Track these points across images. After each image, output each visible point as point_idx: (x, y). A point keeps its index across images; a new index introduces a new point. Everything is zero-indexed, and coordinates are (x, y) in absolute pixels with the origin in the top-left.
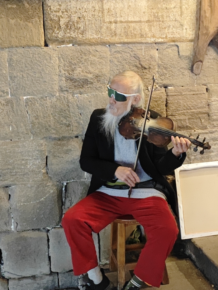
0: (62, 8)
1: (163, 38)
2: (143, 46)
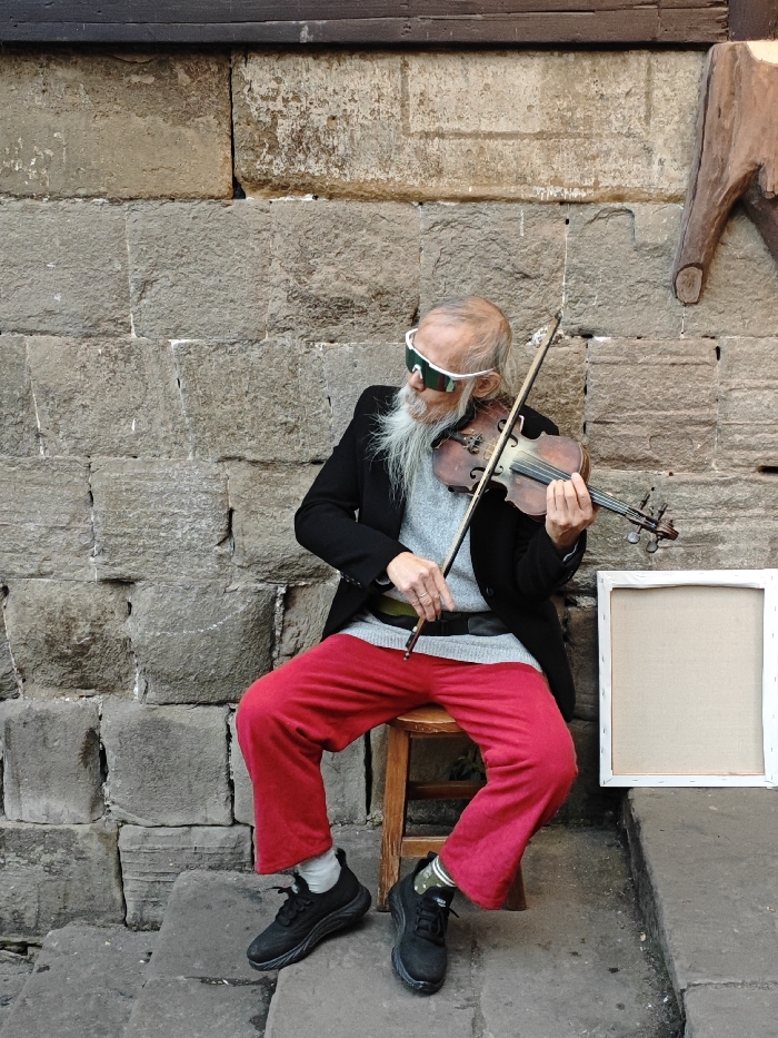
0: (283, 87)
1: (585, 188)
2: (522, 210)
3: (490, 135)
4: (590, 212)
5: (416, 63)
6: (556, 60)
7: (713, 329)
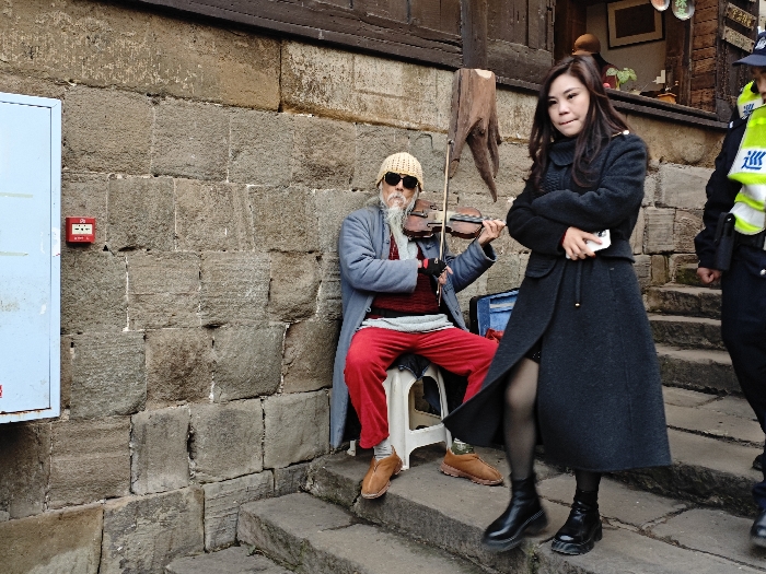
0: (305, 59)
1: (417, 123)
2: (394, 130)
3: (384, 95)
4: (417, 134)
5: (358, 58)
6: (407, 66)
7: (456, 190)
